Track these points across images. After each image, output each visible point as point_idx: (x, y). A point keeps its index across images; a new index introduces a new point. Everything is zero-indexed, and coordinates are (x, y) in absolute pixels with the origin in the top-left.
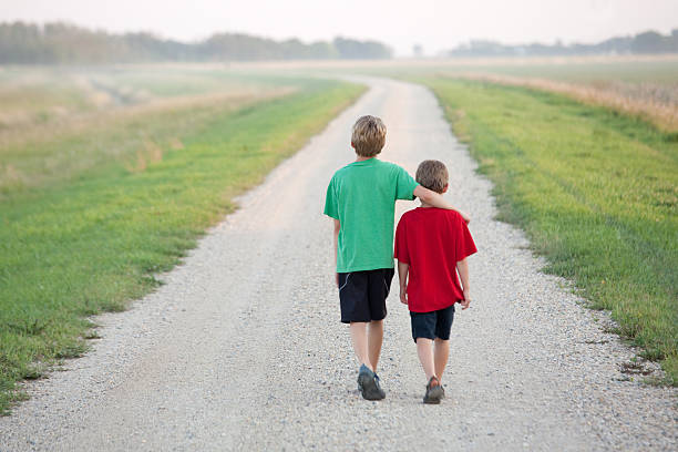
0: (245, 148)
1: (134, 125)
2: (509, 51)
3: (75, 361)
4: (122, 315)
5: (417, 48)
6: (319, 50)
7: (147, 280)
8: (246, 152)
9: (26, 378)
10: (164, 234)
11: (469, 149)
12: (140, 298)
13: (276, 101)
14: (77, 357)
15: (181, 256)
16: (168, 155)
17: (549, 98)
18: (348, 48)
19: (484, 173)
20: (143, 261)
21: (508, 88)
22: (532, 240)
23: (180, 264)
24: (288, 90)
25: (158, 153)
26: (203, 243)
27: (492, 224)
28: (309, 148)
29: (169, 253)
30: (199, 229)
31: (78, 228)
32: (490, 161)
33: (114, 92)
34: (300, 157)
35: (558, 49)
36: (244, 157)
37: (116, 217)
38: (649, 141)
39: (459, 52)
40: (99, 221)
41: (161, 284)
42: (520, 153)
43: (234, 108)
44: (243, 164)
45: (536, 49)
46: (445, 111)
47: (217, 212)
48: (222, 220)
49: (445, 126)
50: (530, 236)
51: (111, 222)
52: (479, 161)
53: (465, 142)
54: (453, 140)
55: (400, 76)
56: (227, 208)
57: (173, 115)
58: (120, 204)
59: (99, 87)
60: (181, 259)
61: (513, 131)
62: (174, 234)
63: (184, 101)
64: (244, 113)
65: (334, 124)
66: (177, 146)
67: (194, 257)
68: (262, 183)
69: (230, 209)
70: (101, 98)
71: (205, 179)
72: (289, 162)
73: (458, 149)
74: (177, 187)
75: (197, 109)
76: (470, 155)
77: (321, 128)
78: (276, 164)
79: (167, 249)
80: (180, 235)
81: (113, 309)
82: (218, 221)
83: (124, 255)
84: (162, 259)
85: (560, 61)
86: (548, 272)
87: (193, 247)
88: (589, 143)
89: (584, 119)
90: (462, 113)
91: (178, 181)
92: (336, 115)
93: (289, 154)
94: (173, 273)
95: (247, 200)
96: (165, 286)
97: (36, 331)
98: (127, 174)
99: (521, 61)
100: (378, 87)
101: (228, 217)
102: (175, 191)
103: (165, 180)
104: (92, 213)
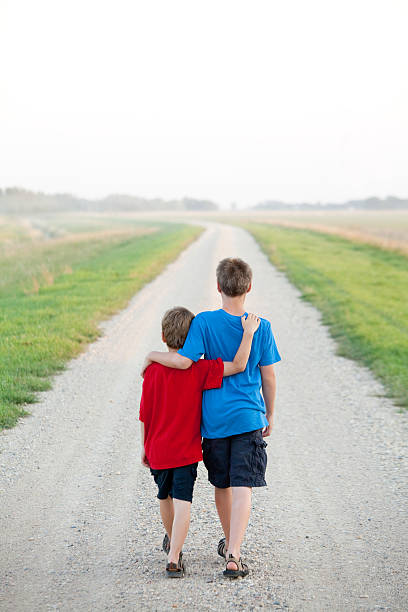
0: (117, 275)
2: (289, 207)
5: (234, 206)
8: (118, 278)
11: (287, 277)
13: (145, 237)
15: (31, 402)
17: (329, 238)
18: (192, 205)
19: (308, 301)
21: (297, 230)
23: (24, 415)
24: (154, 229)
25: (51, 279)
26: (59, 381)
28: (165, 274)
30: (59, 363)
33: (44, 230)
34: (159, 281)
35: (318, 207)
36: (115, 281)
39: (260, 207)
43: (116, 241)
44: (115, 289)
45: (305, 206)
46: (261, 245)
47: (80, 341)
48: (85, 350)
49: (264, 257)
52: (299, 289)
53: (282, 271)
54: (272, 269)
55: (224, 221)
56: (90, 336)
59: (36, 227)
60: (28, 408)
61: (315, 262)
63: (85, 237)
64: (122, 245)
65: (184, 254)
66: (68, 271)
68: (125, 308)
70: (35, 233)
71: (80, 303)
72: (150, 286)
73: (279, 276)
75: (93, 242)
76: (290, 282)
77: (174, 258)
78: (140, 289)
82: (80, 352)
85: (320, 213)
87: (46, 388)
89: (359, 253)
90: (274, 247)
91: (57, 305)
92: (185, 248)
93: (151, 279)
94: (16, 430)
95: (110, 327)
98: (23, 295)
100: (212, 229)
101: (92, 345)
103: (45, 304)
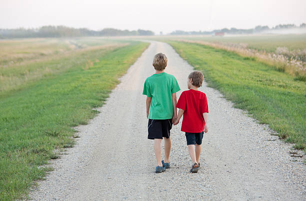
0: (119, 62)
1: (83, 54)
2: (187, 33)
3: (71, 149)
4: (86, 126)
5: (161, 33)
6: (134, 33)
7: (94, 111)
9: (52, 158)
10: (98, 92)
11: (188, 62)
12: (92, 119)
13: (124, 47)
14: (72, 147)
15: (105, 101)
16: (95, 64)
17: (205, 47)
18: (142, 33)
20: (92, 103)
21: (191, 44)
22: (223, 94)
23: (104, 104)
24: (127, 44)
25: (92, 63)
26: (111, 95)
27: (207, 88)
28: (138, 61)
29: (101, 100)
30: (109, 90)
31: (69, 90)
32: (197, 66)
33: (76, 45)
34: (136, 64)
35: (200, 33)
36: (119, 64)
37: (81, 86)
38: (239, 59)
39: (173, 34)
40: (75, 87)
41: (99, 112)
42: (206, 63)
43: (112, 49)
44: (120, 67)
46: (176, 50)
47: (114, 84)
48: (116, 87)
49: (177, 55)
50: (222, 93)
51: (80, 88)
52: (193, 66)
53: (186, 60)
54: (182, 59)
55: (158, 40)
57: (95, 51)
58: (82, 81)
59: (72, 44)
60: (105, 102)
61: (200, 57)
62: (101, 92)
63: (97, 47)
64: (115, 51)
65: (143, 54)
66: (97, 61)
67: (109, 101)
68: (126, 73)
69: (118, 83)
70: (73, 47)
71: (108, 72)
72: (133, 66)
73: (184, 62)
74: (100, 75)
75: (101, 50)
76: (189, 64)
78: (129, 67)
79: (100, 98)
80: (104, 93)
81: (84, 124)
82: (115, 87)
83: (86, 101)
84: (98, 102)
85: (201, 36)
86: (236, 107)
87: (108, 97)
88: (223, 60)
89: (217, 53)
90: (181, 51)
91: (99, 73)
92: (143, 51)
93: (133, 64)
94: (103, 107)
95: (123, 79)
96: (101, 114)
97: (56, 135)
98: (82, 70)
99: (190, 36)
100: (153, 43)
101: (118, 85)
102: (99, 77)
103: (96, 72)
104: (73, 85)
